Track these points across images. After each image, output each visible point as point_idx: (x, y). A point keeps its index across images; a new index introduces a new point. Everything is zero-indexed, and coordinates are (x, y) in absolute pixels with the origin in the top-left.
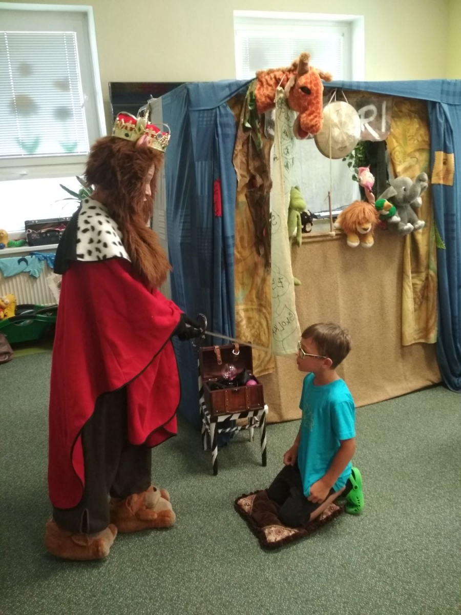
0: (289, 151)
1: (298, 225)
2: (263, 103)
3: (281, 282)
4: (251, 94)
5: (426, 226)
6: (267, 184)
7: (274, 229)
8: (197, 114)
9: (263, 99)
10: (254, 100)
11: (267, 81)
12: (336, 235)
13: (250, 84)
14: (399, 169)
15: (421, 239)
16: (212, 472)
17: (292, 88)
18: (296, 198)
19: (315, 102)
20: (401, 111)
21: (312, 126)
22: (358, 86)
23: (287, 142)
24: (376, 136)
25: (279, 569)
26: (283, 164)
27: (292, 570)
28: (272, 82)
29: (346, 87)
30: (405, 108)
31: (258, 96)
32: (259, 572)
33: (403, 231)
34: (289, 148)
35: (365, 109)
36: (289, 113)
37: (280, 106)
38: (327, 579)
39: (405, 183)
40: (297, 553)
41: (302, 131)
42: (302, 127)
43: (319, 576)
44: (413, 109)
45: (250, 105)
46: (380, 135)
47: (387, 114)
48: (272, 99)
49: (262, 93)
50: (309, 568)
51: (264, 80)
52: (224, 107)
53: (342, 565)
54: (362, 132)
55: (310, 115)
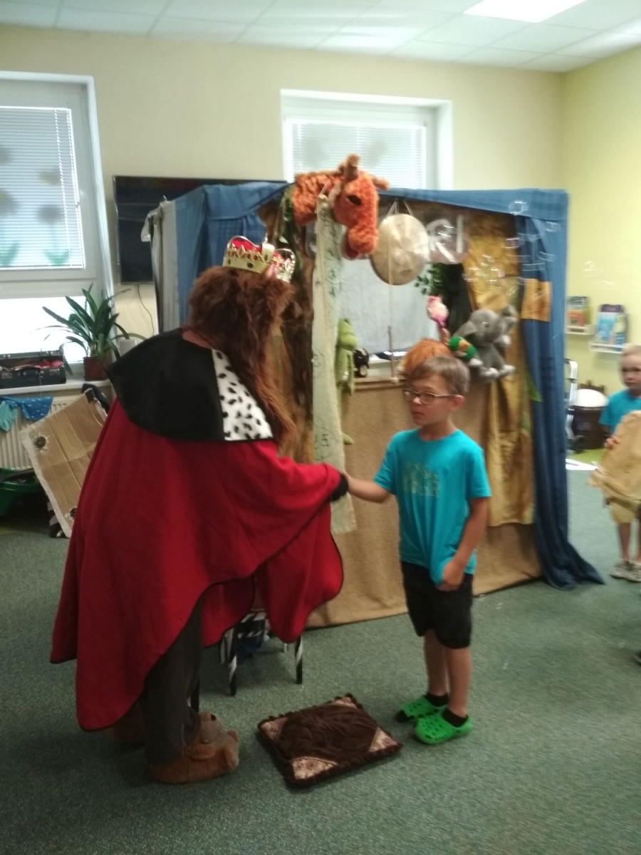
0: (336, 274)
1: (350, 367)
2: (302, 213)
3: (326, 440)
4: (288, 201)
5: (516, 372)
6: (307, 314)
7: (316, 371)
8: (217, 224)
9: (303, 209)
10: (291, 210)
11: (307, 185)
12: (401, 381)
13: (287, 189)
14: (481, 299)
15: (511, 389)
16: (229, 691)
17: (338, 197)
18: (346, 334)
19: (366, 215)
20: (482, 228)
21: (364, 244)
22: (425, 196)
23: (333, 263)
24: (449, 257)
25: (307, 813)
26: (327, 290)
27: (324, 815)
28: (313, 188)
29: (411, 197)
30: (487, 224)
31: (296, 205)
32: (280, 818)
33: (485, 378)
34: (335, 270)
35: (435, 224)
36: (336, 227)
37: (322, 217)
38: (368, 826)
39: (486, 317)
40: (332, 793)
41: (352, 250)
42: (351, 245)
43: (358, 823)
44: (496, 225)
45: (287, 216)
46: (456, 256)
47: (464, 230)
48: (313, 208)
49: (301, 201)
50: (346, 813)
51: (303, 185)
52: (253, 217)
53: (390, 809)
54: (432, 253)
55: (360, 230)
